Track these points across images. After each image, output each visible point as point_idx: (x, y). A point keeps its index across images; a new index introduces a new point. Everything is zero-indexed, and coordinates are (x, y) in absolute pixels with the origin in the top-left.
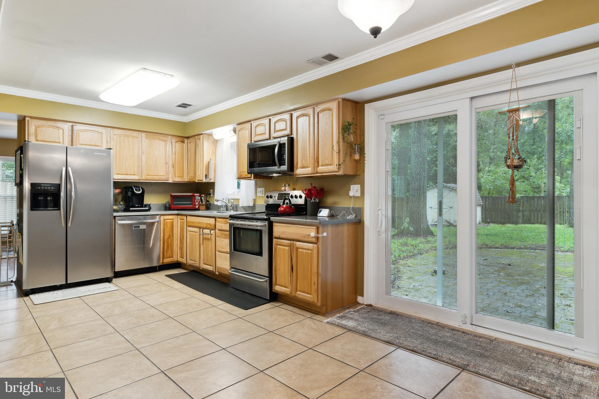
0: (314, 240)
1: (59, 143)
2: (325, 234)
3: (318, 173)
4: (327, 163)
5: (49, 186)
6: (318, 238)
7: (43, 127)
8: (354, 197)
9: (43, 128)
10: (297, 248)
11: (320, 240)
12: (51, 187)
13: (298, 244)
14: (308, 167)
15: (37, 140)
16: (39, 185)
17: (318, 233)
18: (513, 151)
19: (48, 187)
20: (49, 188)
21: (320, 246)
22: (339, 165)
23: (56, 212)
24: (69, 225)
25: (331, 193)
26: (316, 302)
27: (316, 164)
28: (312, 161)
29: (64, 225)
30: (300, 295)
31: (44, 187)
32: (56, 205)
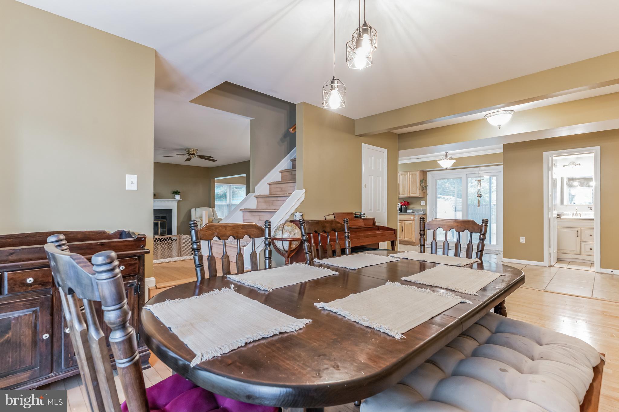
0: (413, 220)
2: (416, 218)
3: (410, 196)
4: (414, 193)
6: (414, 219)
8: (422, 205)
10: (405, 223)
11: (415, 220)
13: (405, 222)
14: (405, 194)
17: (414, 217)
18: (479, 192)
21: (415, 222)
22: (419, 194)
25: (412, 203)
26: (413, 240)
27: (409, 193)
28: (407, 192)
30: (406, 239)
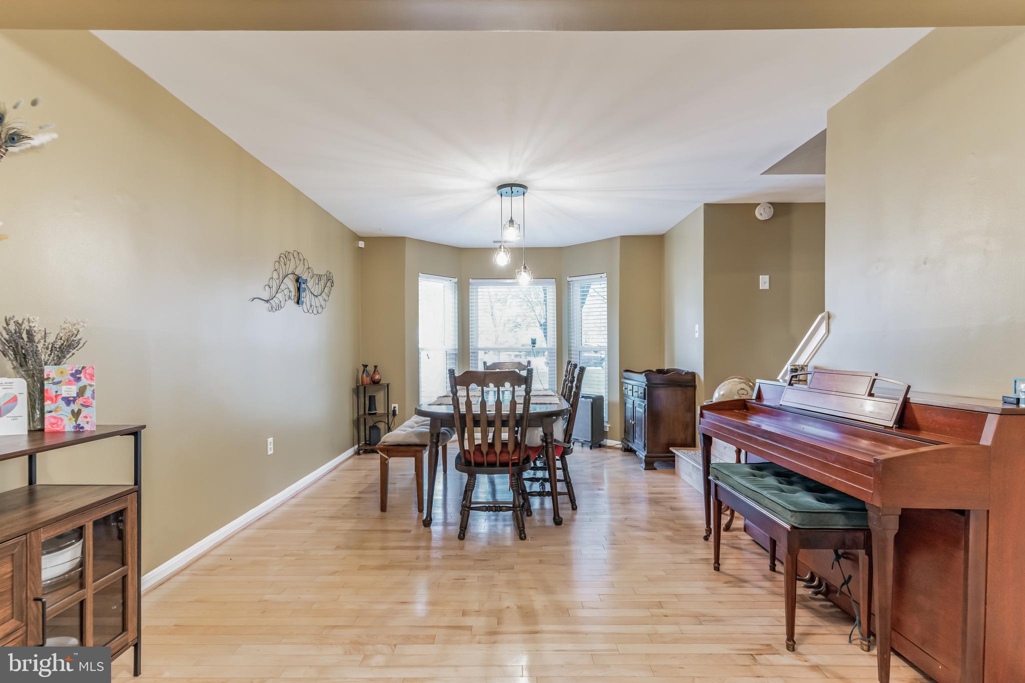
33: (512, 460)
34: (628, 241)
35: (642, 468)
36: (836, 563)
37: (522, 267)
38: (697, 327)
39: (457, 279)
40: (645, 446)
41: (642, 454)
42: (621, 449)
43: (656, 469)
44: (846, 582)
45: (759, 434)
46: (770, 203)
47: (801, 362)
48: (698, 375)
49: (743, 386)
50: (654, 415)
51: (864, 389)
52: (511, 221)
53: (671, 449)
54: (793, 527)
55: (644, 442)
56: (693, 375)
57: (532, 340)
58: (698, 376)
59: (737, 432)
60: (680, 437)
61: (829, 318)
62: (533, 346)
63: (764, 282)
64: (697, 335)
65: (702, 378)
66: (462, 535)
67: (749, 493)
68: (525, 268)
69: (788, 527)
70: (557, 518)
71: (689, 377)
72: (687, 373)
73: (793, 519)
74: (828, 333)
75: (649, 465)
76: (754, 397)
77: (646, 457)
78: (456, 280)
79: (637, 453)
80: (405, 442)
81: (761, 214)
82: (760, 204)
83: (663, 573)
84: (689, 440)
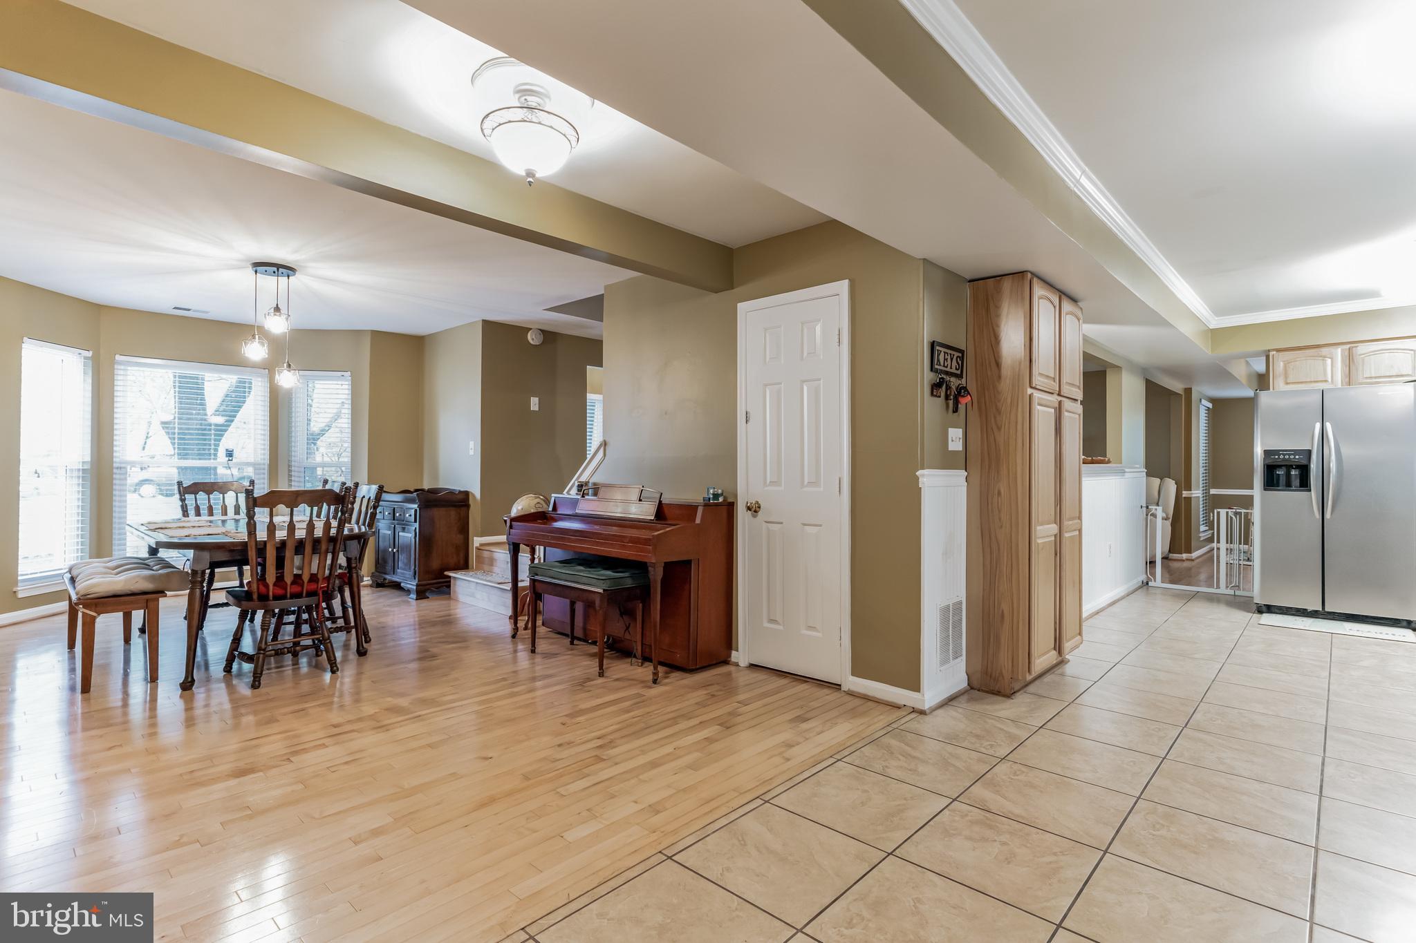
1: (1326, 381)
5: (1292, 454)
7: (1296, 361)
9: (1297, 363)
12: (1294, 455)
15: (1287, 383)
16: (1276, 452)
19: (1289, 455)
20: (1292, 457)
23: (1301, 495)
24: (1328, 515)
29: (1318, 515)
31: (1284, 455)
32: (1305, 484)
33: (321, 588)
34: (381, 338)
35: (413, 599)
36: (621, 618)
37: (285, 365)
38: (472, 444)
39: (91, 352)
40: (415, 574)
41: (411, 584)
42: (371, 586)
43: (428, 598)
44: (627, 628)
45: (572, 534)
46: (540, 330)
47: (583, 479)
48: (472, 493)
49: (538, 500)
50: (426, 541)
51: (635, 497)
52: (277, 309)
53: (446, 573)
54: (604, 590)
55: (415, 569)
56: (467, 494)
57: (227, 450)
58: (474, 496)
59: (551, 536)
60: (452, 561)
61: (605, 445)
62: (229, 460)
63: (534, 403)
64: (471, 453)
65: (478, 495)
66: (257, 683)
67: (569, 578)
68: (289, 366)
69: (601, 591)
70: (361, 648)
71: (461, 497)
72: (460, 492)
73: (604, 585)
74: (605, 456)
75: (421, 594)
76: (550, 509)
77: (417, 585)
78: (89, 354)
79: (402, 585)
80: (130, 590)
81: (533, 339)
82: (531, 329)
83: (493, 664)
84: (462, 562)
